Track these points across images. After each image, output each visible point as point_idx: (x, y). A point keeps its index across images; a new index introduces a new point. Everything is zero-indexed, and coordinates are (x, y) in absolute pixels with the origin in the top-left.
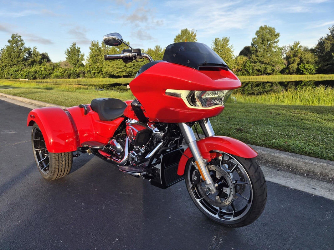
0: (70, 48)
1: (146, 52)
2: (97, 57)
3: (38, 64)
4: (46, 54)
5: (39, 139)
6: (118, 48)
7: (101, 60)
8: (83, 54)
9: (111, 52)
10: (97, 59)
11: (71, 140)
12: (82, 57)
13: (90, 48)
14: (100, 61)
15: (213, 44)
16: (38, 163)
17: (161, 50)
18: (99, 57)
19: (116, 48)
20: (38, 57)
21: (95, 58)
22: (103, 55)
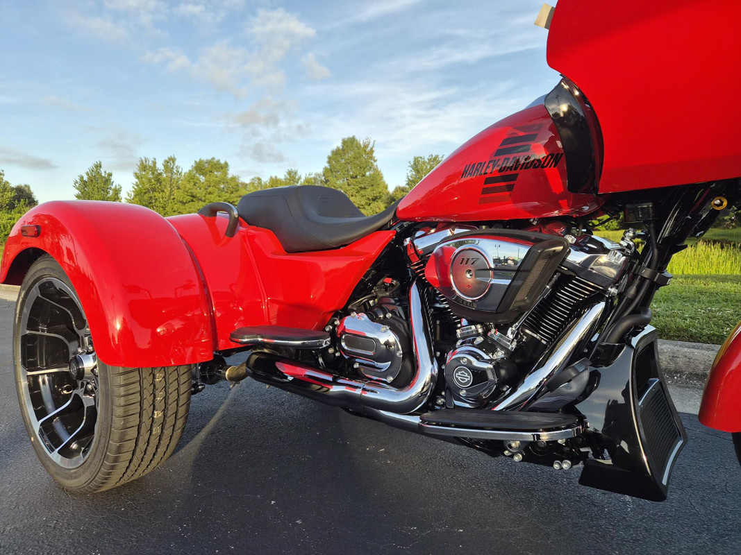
0: (87, 174)
1: (266, 184)
2: (151, 194)
3: (4, 211)
4: (26, 189)
5: (43, 331)
6: (203, 174)
7: (161, 200)
8: (118, 187)
9: (185, 183)
10: (151, 197)
11: (177, 324)
12: (117, 194)
13: (136, 174)
14: (157, 202)
15: (411, 169)
16: (36, 425)
17: (299, 180)
18: (156, 194)
19: (197, 175)
20: (6, 193)
21: (146, 197)
22: (165, 190)
